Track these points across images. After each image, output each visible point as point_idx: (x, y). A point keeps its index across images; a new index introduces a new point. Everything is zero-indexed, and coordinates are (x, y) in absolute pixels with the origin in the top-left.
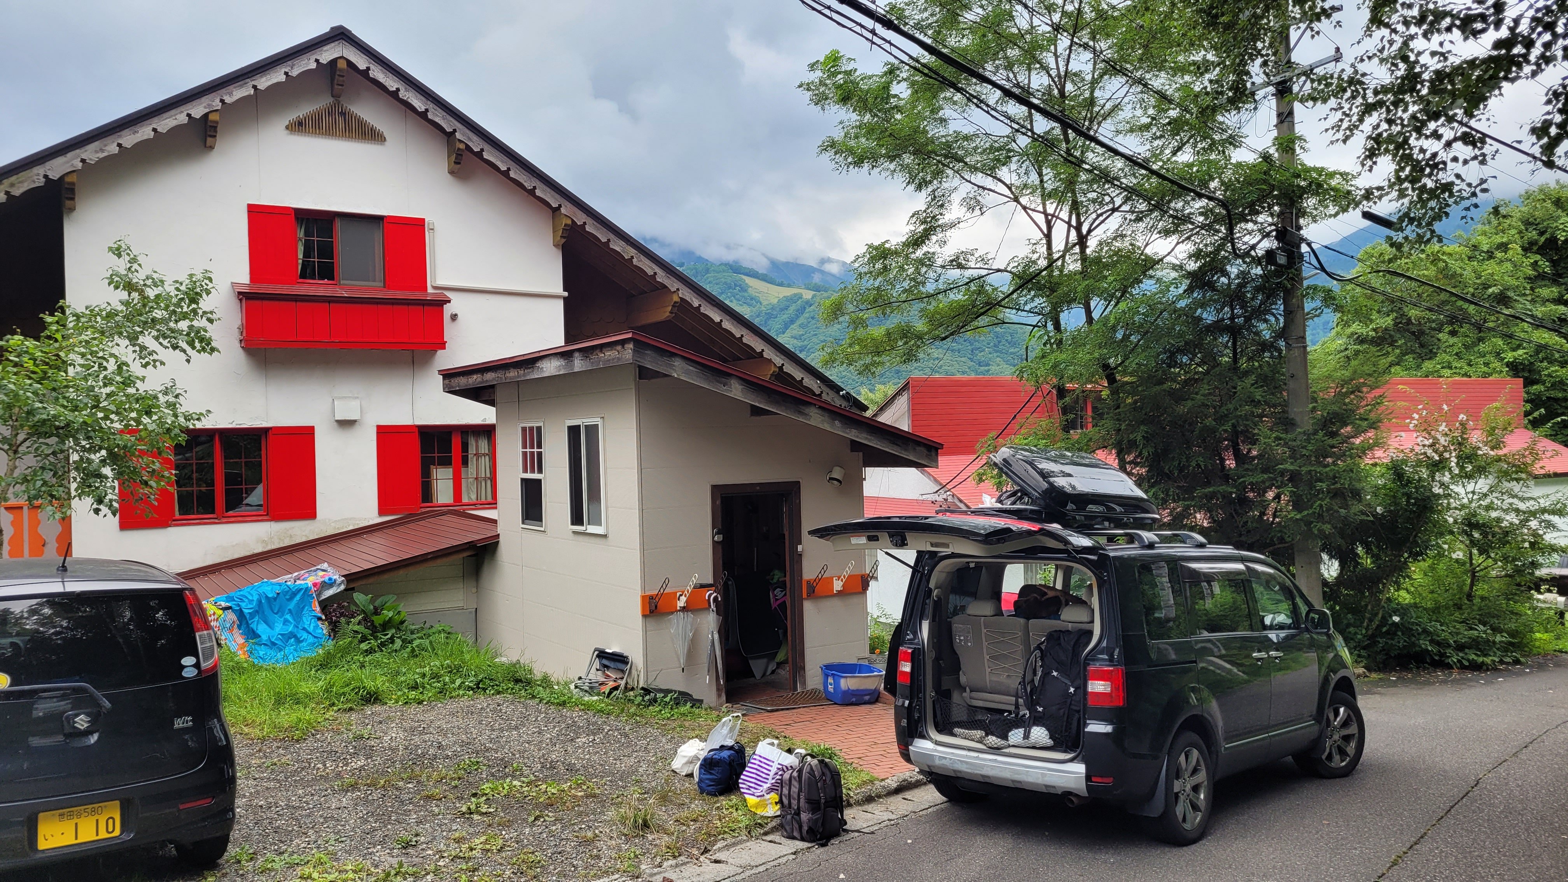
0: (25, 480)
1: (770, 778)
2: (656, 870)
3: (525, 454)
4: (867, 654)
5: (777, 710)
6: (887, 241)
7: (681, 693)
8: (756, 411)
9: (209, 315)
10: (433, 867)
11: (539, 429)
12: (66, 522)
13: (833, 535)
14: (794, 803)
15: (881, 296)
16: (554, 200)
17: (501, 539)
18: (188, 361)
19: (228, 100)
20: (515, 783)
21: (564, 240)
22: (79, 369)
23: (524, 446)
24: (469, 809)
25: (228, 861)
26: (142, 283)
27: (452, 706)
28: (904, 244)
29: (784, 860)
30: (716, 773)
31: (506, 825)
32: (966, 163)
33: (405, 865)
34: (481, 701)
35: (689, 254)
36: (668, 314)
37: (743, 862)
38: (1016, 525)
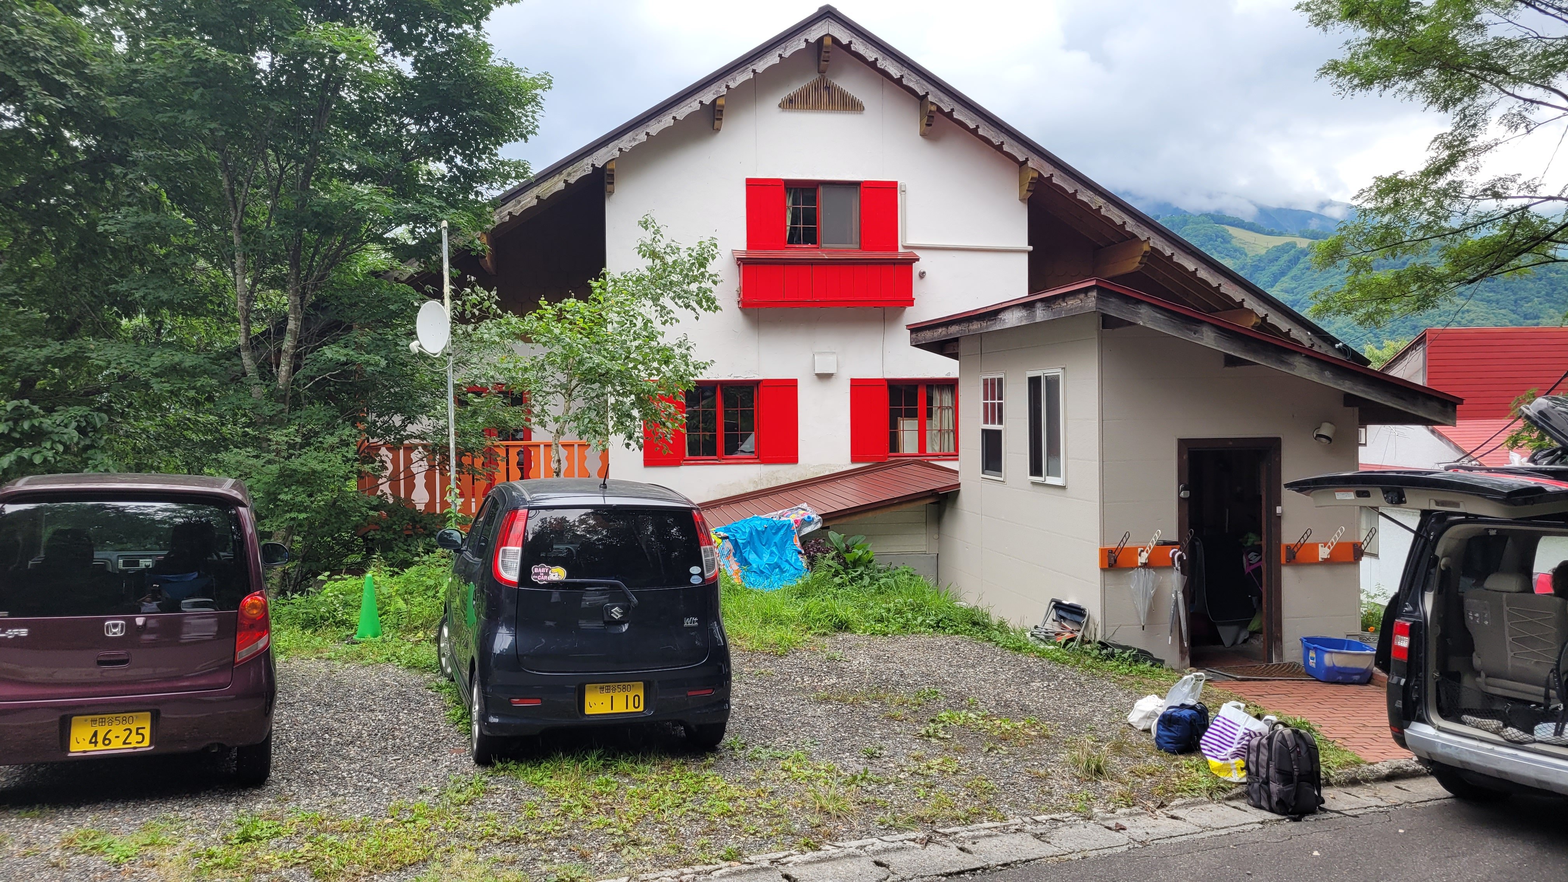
0: (577, 418)
1: (1235, 742)
2: (1108, 815)
3: (986, 405)
4: (1358, 630)
5: (1248, 680)
6: (1400, 172)
7: (1140, 651)
8: (1231, 361)
9: (714, 278)
10: (894, 778)
11: (1000, 381)
12: (605, 455)
13: (1315, 489)
14: (1263, 771)
15: (1390, 234)
16: (1021, 155)
17: (962, 488)
18: (697, 318)
19: (732, 85)
20: (971, 715)
21: (1030, 194)
22: (615, 325)
23: (986, 398)
24: (927, 732)
25: (724, 747)
26: (663, 251)
27: (914, 640)
28: (1422, 173)
29: (1250, 827)
30: (1176, 731)
31: (963, 751)
32: (1508, 74)
33: (870, 773)
34: (941, 639)
35: (1165, 206)
36: (1137, 264)
37: (1203, 822)
38: (1551, 486)
